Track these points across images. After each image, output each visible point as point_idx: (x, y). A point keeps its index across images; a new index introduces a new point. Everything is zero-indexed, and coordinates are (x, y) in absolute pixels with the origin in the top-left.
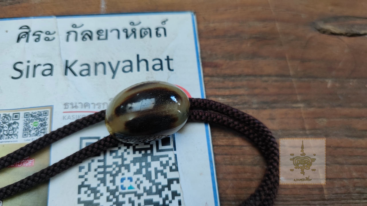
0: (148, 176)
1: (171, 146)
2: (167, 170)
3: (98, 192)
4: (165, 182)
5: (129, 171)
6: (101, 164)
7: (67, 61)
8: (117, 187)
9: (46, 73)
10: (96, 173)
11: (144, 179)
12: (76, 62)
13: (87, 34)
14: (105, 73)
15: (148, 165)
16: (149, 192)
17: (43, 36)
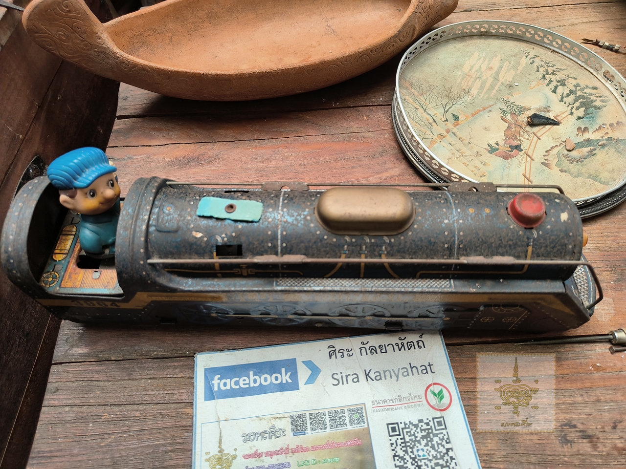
0: (433, 447)
1: (443, 427)
2: (444, 443)
3: (405, 459)
4: (445, 451)
5: (421, 445)
6: (403, 441)
7: (365, 370)
8: (416, 455)
9: (356, 380)
10: (401, 447)
11: (431, 449)
12: (370, 370)
13: (372, 349)
14: (391, 378)
15: (432, 440)
16: (435, 458)
17: (345, 353)
